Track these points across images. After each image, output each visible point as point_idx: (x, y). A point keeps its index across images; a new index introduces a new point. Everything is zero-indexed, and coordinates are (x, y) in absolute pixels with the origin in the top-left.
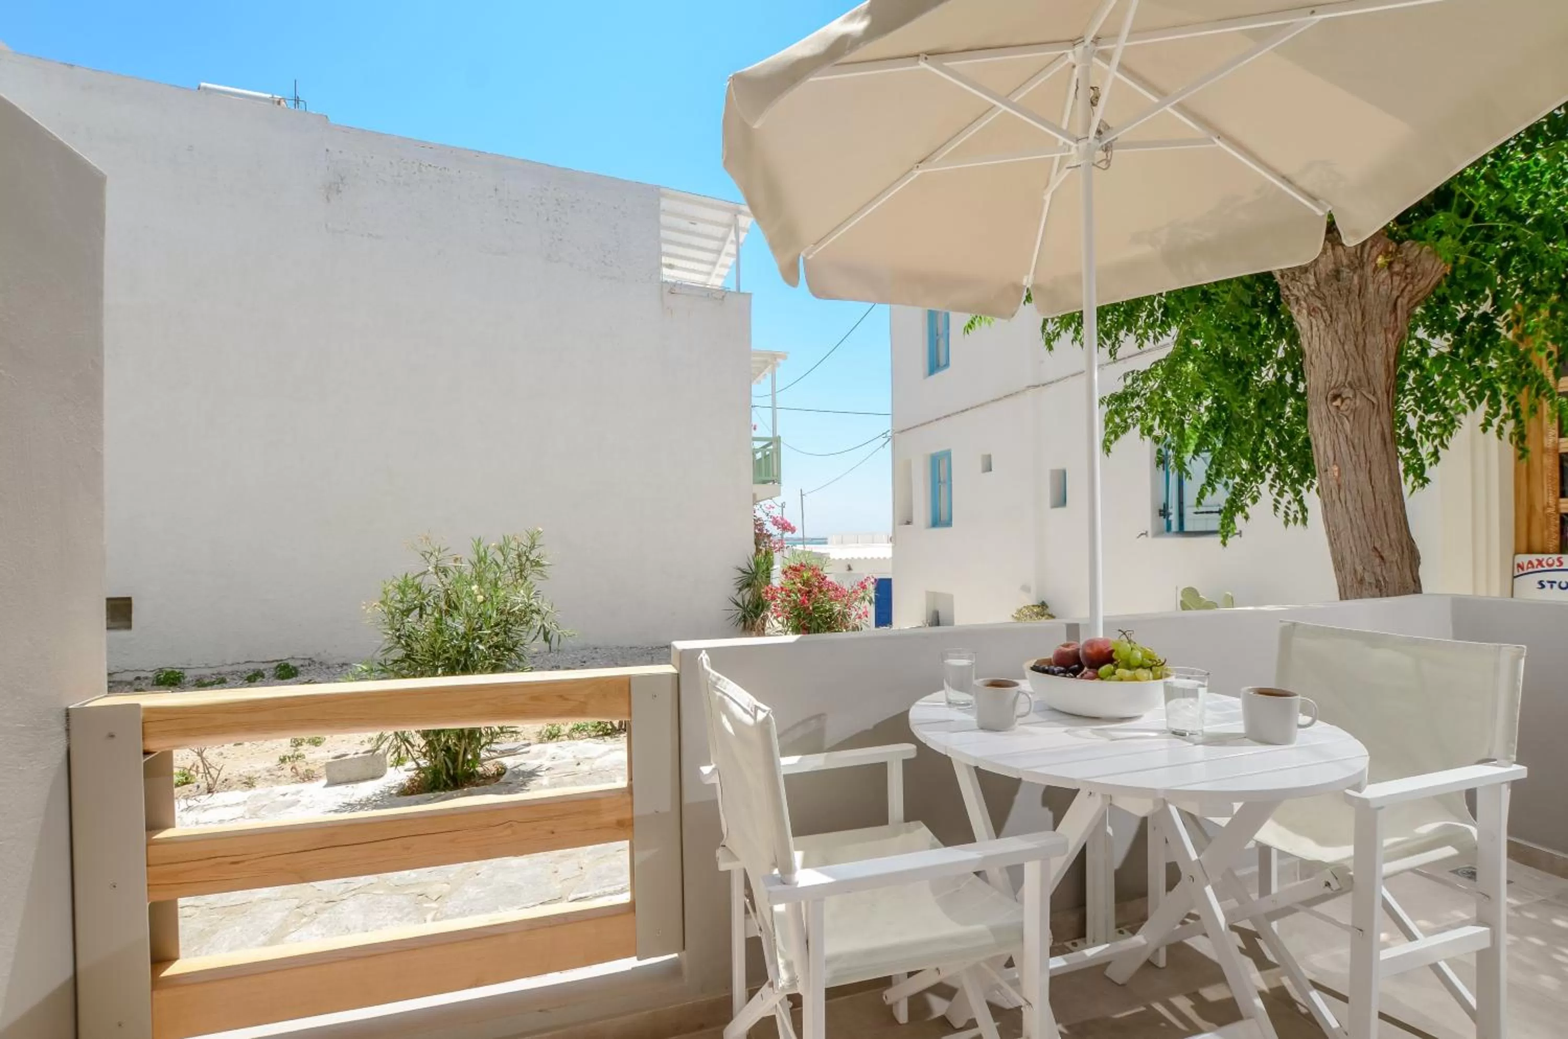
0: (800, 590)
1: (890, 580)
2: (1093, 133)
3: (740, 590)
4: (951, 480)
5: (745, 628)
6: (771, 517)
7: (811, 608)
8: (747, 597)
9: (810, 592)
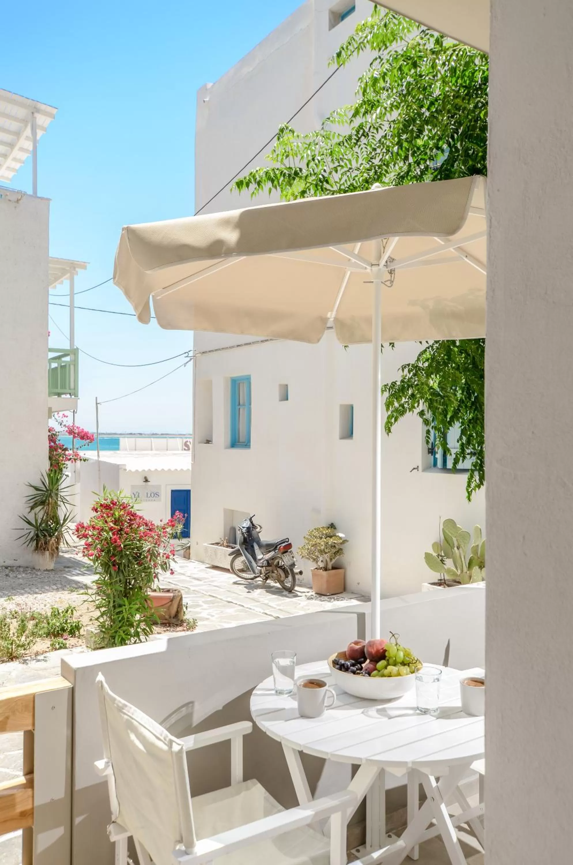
0: (111, 529)
1: (188, 492)
2: (383, 262)
3: (32, 508)
4: (250, 404)
5: (37, 548)
6: (65, 425)
7: (122, 546)
8: (40, 515)
9: (121, 530)
